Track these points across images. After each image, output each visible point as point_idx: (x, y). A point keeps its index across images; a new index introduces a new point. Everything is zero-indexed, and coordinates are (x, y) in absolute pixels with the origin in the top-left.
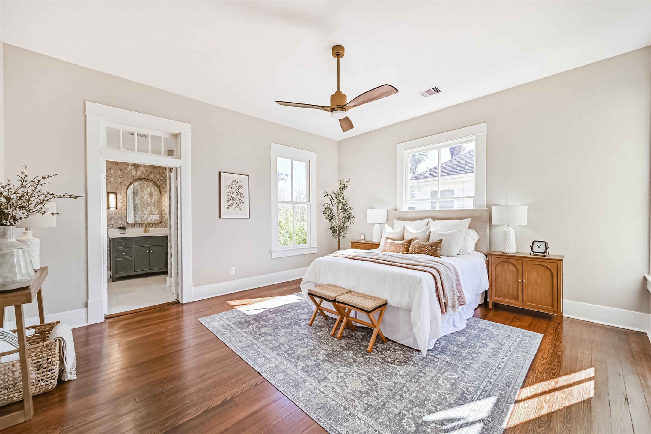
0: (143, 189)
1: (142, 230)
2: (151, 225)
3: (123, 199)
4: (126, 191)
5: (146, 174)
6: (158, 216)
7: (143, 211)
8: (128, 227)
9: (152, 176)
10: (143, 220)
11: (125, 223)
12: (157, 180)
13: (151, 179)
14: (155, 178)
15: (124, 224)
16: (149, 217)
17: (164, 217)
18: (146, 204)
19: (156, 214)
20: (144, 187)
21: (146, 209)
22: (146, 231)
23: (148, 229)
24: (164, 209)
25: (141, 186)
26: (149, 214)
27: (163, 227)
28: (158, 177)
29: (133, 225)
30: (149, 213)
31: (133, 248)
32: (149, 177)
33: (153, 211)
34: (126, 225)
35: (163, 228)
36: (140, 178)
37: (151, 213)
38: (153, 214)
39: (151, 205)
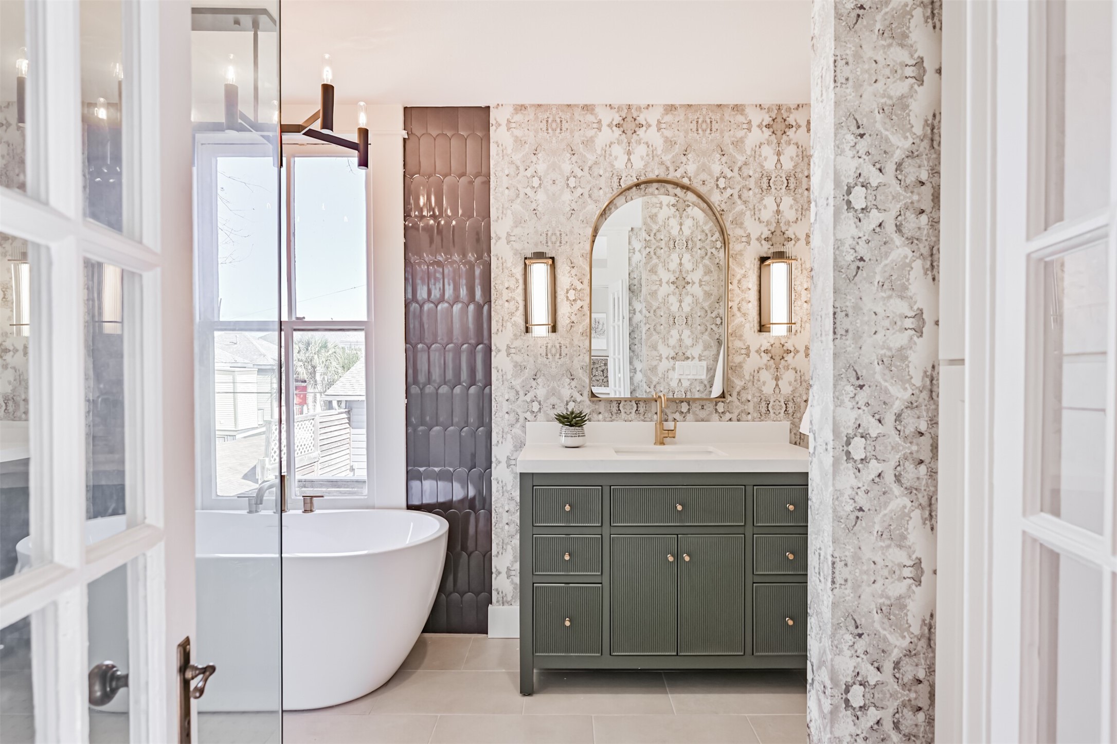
0: (655, 260)
1: (647, 428)
2: (684, 407)
3: (579, 286)
4: (588, 247)
5: (667, 158)
6: (704, 363)
7: (654, 347)
8: (595, 416)
9: (691, 168)
10: (655, 380)
11: (586, 397)
12: (711, 183)
13: (686, 181)
14: (704, 176)
15: (579, 398)
16: (674, 369)
17: (740, 366)
18: (663, 320)
19: (696, 356)
20: (659, 252)
21: (665, 340)
22: (664, 437)
23: (670, 425)
24: (741, 326)
25: (648, 250)
26: (673, 358)
27: (734, 416)
28: (716, 168)
29: (615, 405)
30: (672, 354)
31: (606, 530)
32: (678, 174)
33: (687, 347)
34: (586, 407)
35: (735, 423)
36: (643, 179)
37: (680, 356)
38: (688, 358)
39: (680, 321)
